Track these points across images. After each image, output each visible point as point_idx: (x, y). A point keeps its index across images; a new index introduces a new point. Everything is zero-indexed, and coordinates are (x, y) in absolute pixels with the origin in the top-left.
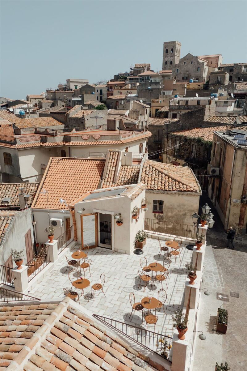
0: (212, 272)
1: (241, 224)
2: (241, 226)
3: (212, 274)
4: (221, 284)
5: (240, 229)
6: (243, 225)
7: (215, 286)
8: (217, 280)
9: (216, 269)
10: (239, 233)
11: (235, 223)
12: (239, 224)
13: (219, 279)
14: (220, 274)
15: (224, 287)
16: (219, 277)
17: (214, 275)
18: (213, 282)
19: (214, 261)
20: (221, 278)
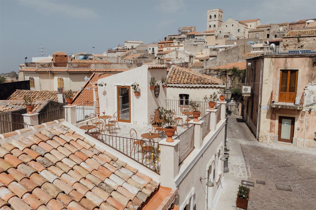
0: (239, 166)
1: (273, 131)
2: (273, 133)
3: (239, 167)
4: (247, 174)
5: (272, 136)
6: (274, 132)
7: (240, 176)
8: (244, 172)
9: (244, 164)
10: (271, 141)
11: (267, 131)
12: (271, 131)
13: (246, 171)
14: (247, 168)
15: (250, 177)
16: (246, 170)
17: (240, 168)
18: (238, 173)
19: (243, 159)
20: (247, 170)
